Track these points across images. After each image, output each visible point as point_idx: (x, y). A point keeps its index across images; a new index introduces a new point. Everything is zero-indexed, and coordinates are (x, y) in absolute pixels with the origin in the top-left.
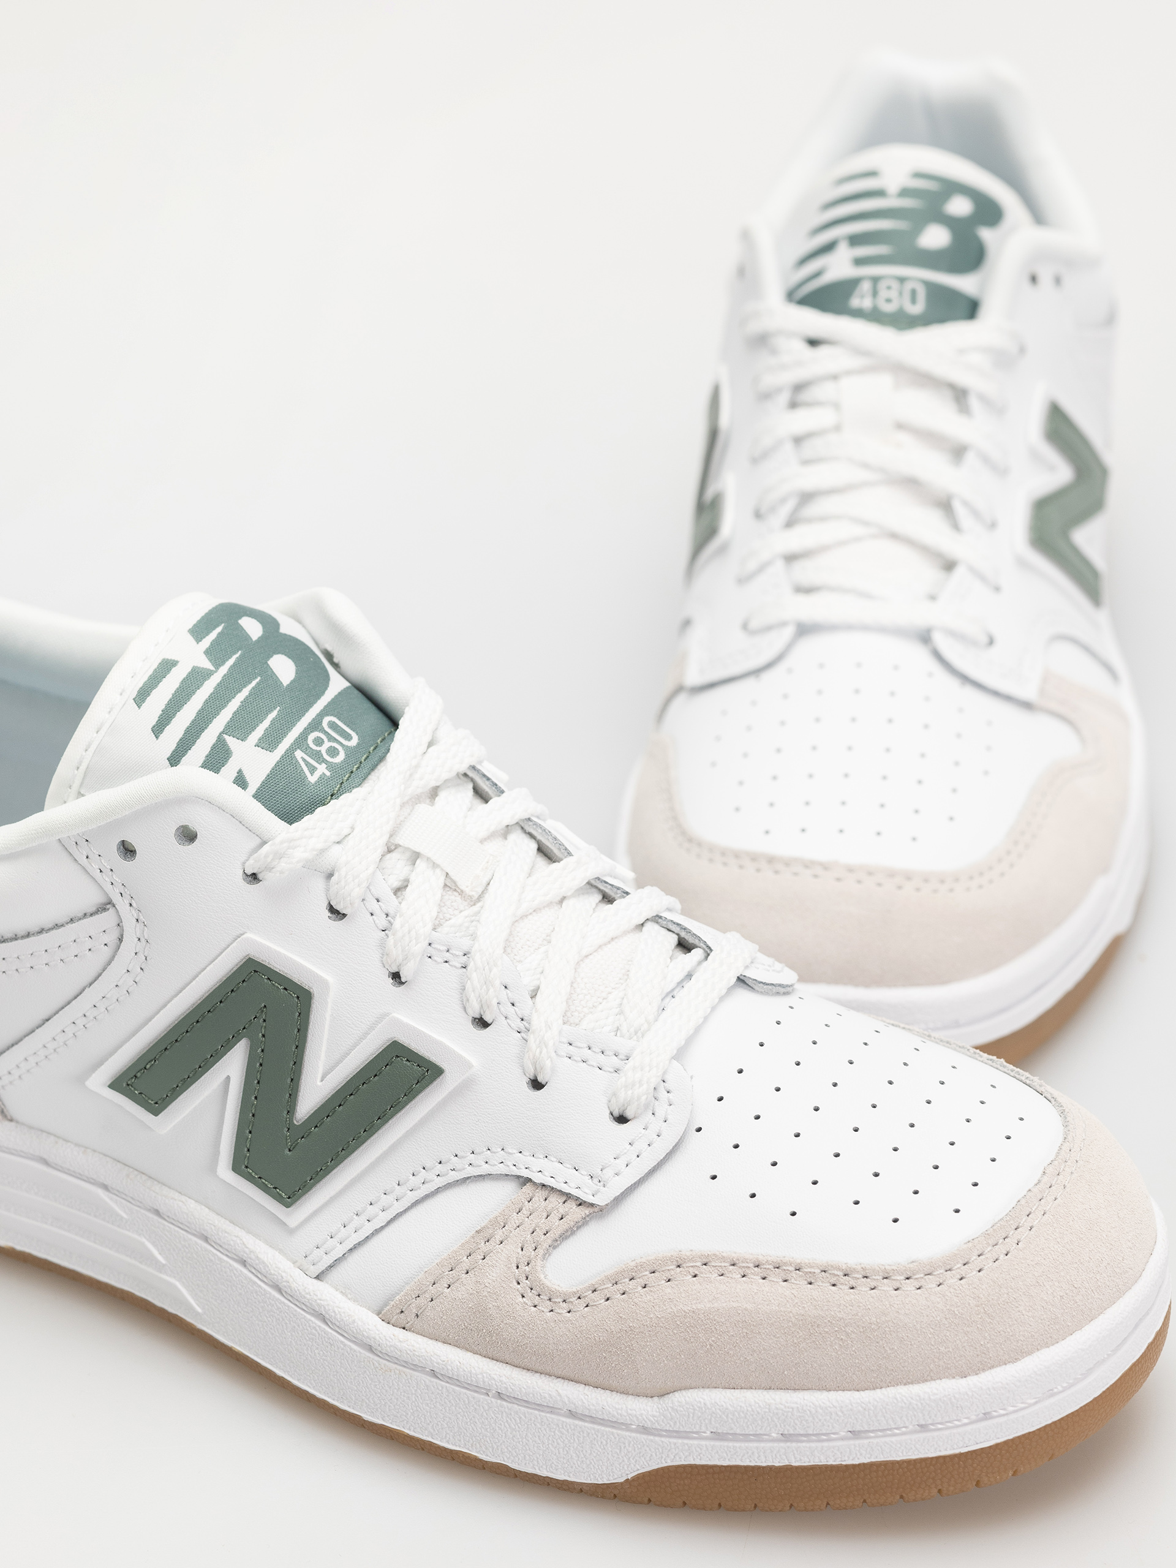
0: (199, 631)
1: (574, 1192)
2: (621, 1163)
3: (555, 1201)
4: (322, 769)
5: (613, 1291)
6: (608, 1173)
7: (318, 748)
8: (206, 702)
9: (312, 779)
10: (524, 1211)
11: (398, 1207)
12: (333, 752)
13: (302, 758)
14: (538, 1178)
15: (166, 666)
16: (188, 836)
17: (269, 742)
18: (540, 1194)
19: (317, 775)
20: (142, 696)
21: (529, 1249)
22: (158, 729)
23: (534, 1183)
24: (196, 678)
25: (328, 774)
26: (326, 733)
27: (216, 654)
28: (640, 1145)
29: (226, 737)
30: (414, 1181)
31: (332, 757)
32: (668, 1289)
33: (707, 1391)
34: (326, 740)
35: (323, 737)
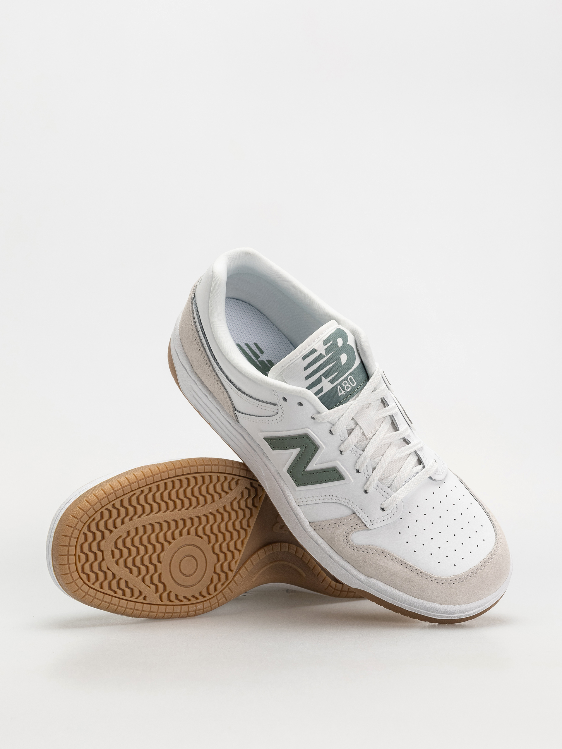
0: (325, 342)
1: (365, 522)
2: (379, 521)
3: (359, 522)
4: (343, 392)
5: (366, 551)
6: (374, 522)
7: (344, 386)
8: (320, 365)
9: (340, 394)
10: (352, 520)
11: (323, 501)
12: (348, 388)
13: (339, 388)
14: (358, 514)
15: (314, 351)
16: (301, 404)
17: (332, 382)
18: (356, 519)
19: (342, 393)
20: (305, 358)
21: (350, 530)
22: (306, 368)
23: (356, 515)
24: (320, 357)
25: (344, 394)
26: (348, 381)
27: (327, 351)
28: (385, 518)
29: (322, 377)
30: (328, 497)
31: (347, 389)
32: (378, 557)
33: (379, 581)
34: (347, 383)
35: (347, 382)
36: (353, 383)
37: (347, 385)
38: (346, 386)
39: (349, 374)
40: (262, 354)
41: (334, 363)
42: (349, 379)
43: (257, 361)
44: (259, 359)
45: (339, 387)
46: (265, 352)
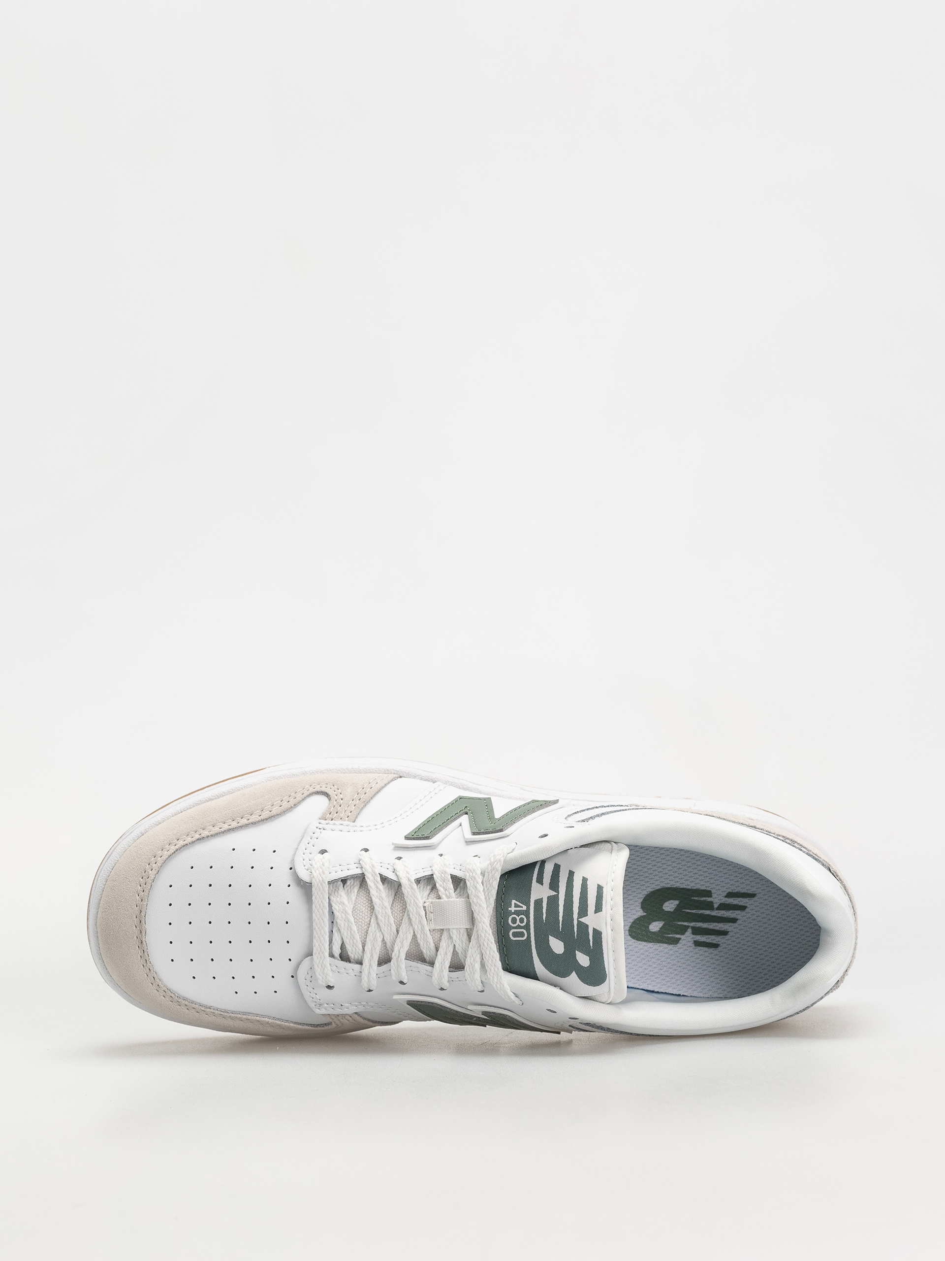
0: (598, 935)
13: (523, 907)
15: (599, 908)
20: (600, 890)
27: (583, 928)
34: (520, 924)
35: (522, 925)
36: (515, 934)
37: (518, 922)
38: (518, 918)
39: (530, 938)
40: (694, 941)
41: (560, 925)
42: (525, 931)
43: (690, 925)
44: (690, 930)
45: (525, 908)
46: (694, 947)
